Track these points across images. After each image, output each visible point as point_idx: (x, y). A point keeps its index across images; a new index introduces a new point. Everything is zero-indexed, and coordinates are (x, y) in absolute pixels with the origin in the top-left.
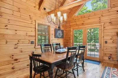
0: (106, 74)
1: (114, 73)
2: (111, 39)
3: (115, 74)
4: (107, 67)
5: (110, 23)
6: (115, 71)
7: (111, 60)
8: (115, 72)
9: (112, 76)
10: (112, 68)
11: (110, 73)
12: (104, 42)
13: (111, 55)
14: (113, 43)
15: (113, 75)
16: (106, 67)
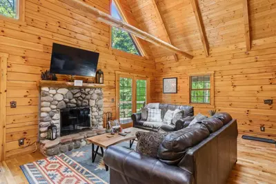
0: (38, 181)
1: (48, 170)
2: (25, 96)
3: (51, 170)
4: (25, 166)
5: (24, 57)
6: (46, 166)
7: (25, 145)
8: (48, 168)
9: (51, 177)
10: (35, 163)
11: (41, 173)
12: (9, 105)
13: (25, 133)
14: (30, 105)
15: (50, 175)
16: (22, 168)
